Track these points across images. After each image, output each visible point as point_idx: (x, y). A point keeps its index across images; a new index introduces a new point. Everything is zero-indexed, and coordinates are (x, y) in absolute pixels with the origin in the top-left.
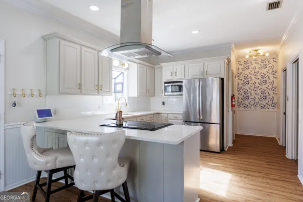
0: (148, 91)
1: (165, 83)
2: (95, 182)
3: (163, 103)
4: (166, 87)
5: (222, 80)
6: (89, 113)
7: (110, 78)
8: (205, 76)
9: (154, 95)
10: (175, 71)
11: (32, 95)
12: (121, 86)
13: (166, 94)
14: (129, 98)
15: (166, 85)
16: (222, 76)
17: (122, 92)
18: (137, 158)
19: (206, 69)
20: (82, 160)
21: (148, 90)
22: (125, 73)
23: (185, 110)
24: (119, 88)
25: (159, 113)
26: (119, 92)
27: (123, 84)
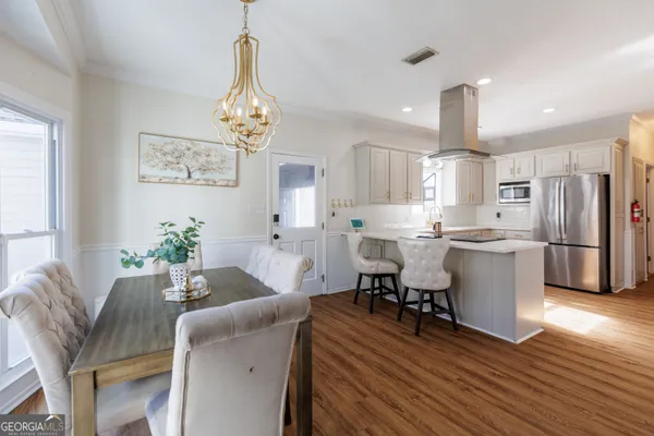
0: (472, 197)
1: (501, 184)
2: (423, 281)
3: (498, 215)
4: (501, 192)
5: (607, 177)
6: (396, 226)
7: (421, 182)
8: (573, 173)
9: (482, 203)
10: (517, 166)
11: (346, 205)
12: (432, 191)
13: (504, 201)
14: (444, 207)
15: (503, 187)
16: (606, 170)
17: (433, 199)
18: (461, 271)
19: (574, 161)
20: (411, 261)
21: (473, 195)
22: (439, 174)
23: (538, 226)
24: (429, 194)
25: (490, 230)
26: (430, 199)
27: (434, 188)
